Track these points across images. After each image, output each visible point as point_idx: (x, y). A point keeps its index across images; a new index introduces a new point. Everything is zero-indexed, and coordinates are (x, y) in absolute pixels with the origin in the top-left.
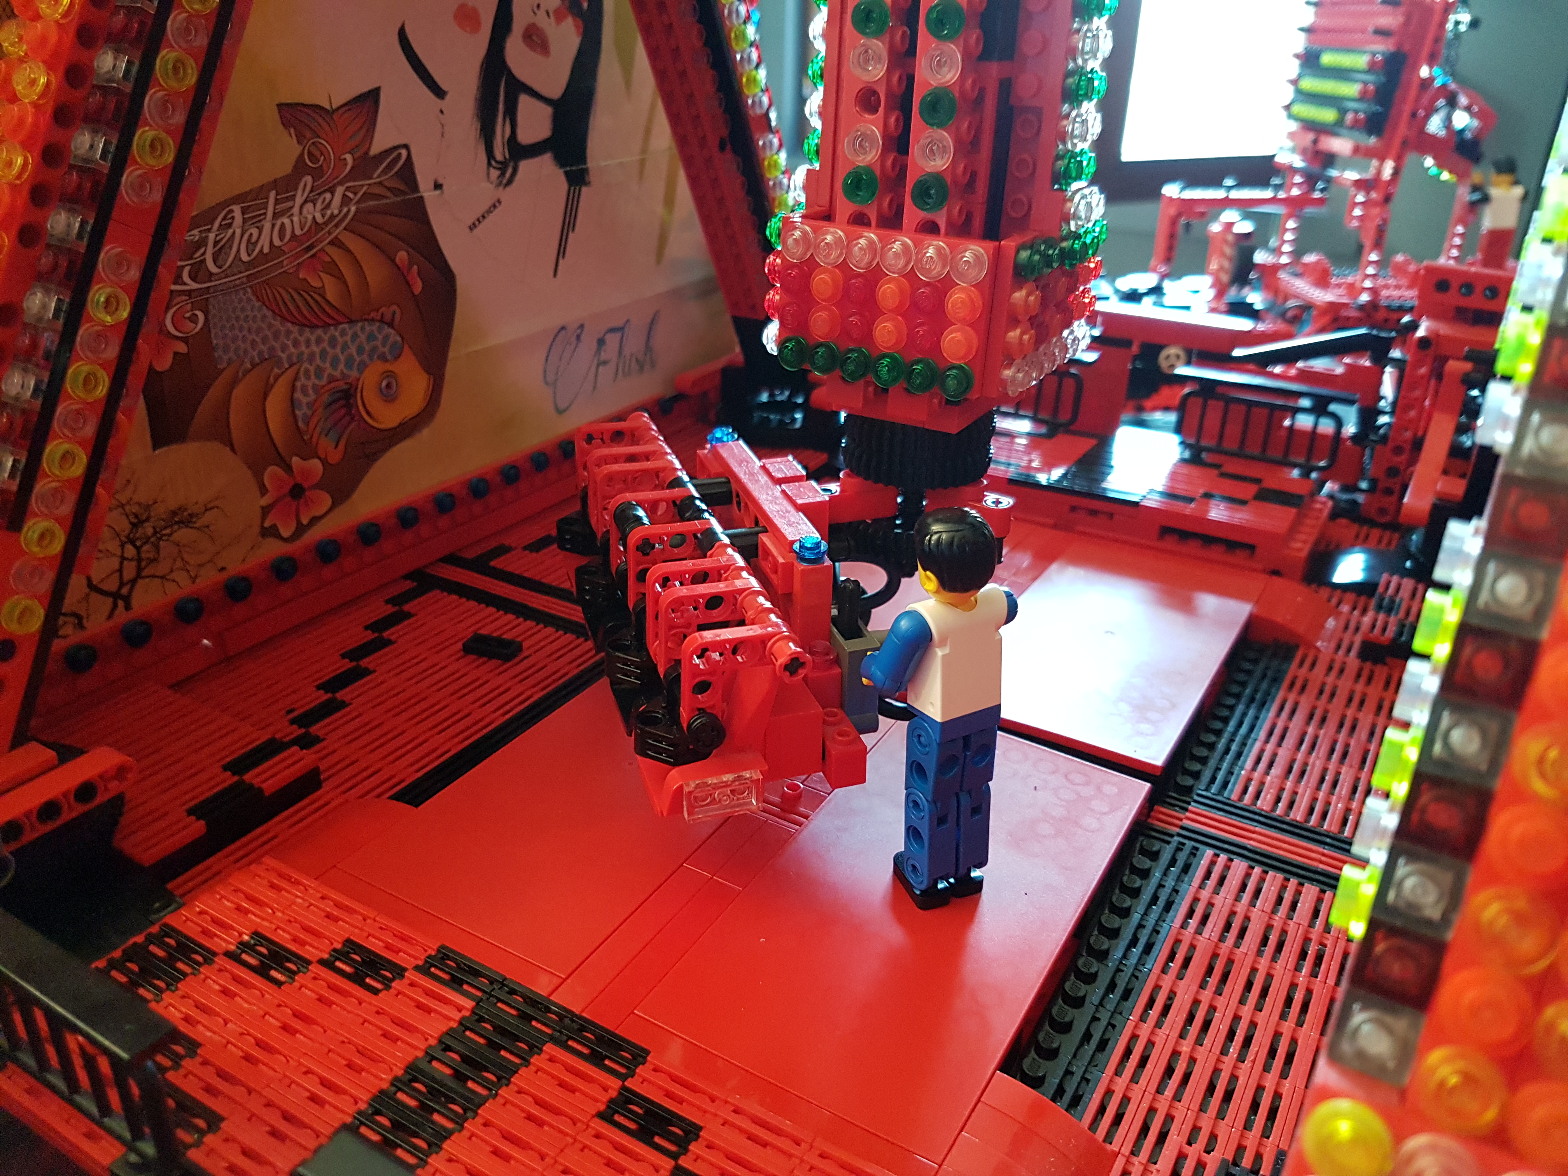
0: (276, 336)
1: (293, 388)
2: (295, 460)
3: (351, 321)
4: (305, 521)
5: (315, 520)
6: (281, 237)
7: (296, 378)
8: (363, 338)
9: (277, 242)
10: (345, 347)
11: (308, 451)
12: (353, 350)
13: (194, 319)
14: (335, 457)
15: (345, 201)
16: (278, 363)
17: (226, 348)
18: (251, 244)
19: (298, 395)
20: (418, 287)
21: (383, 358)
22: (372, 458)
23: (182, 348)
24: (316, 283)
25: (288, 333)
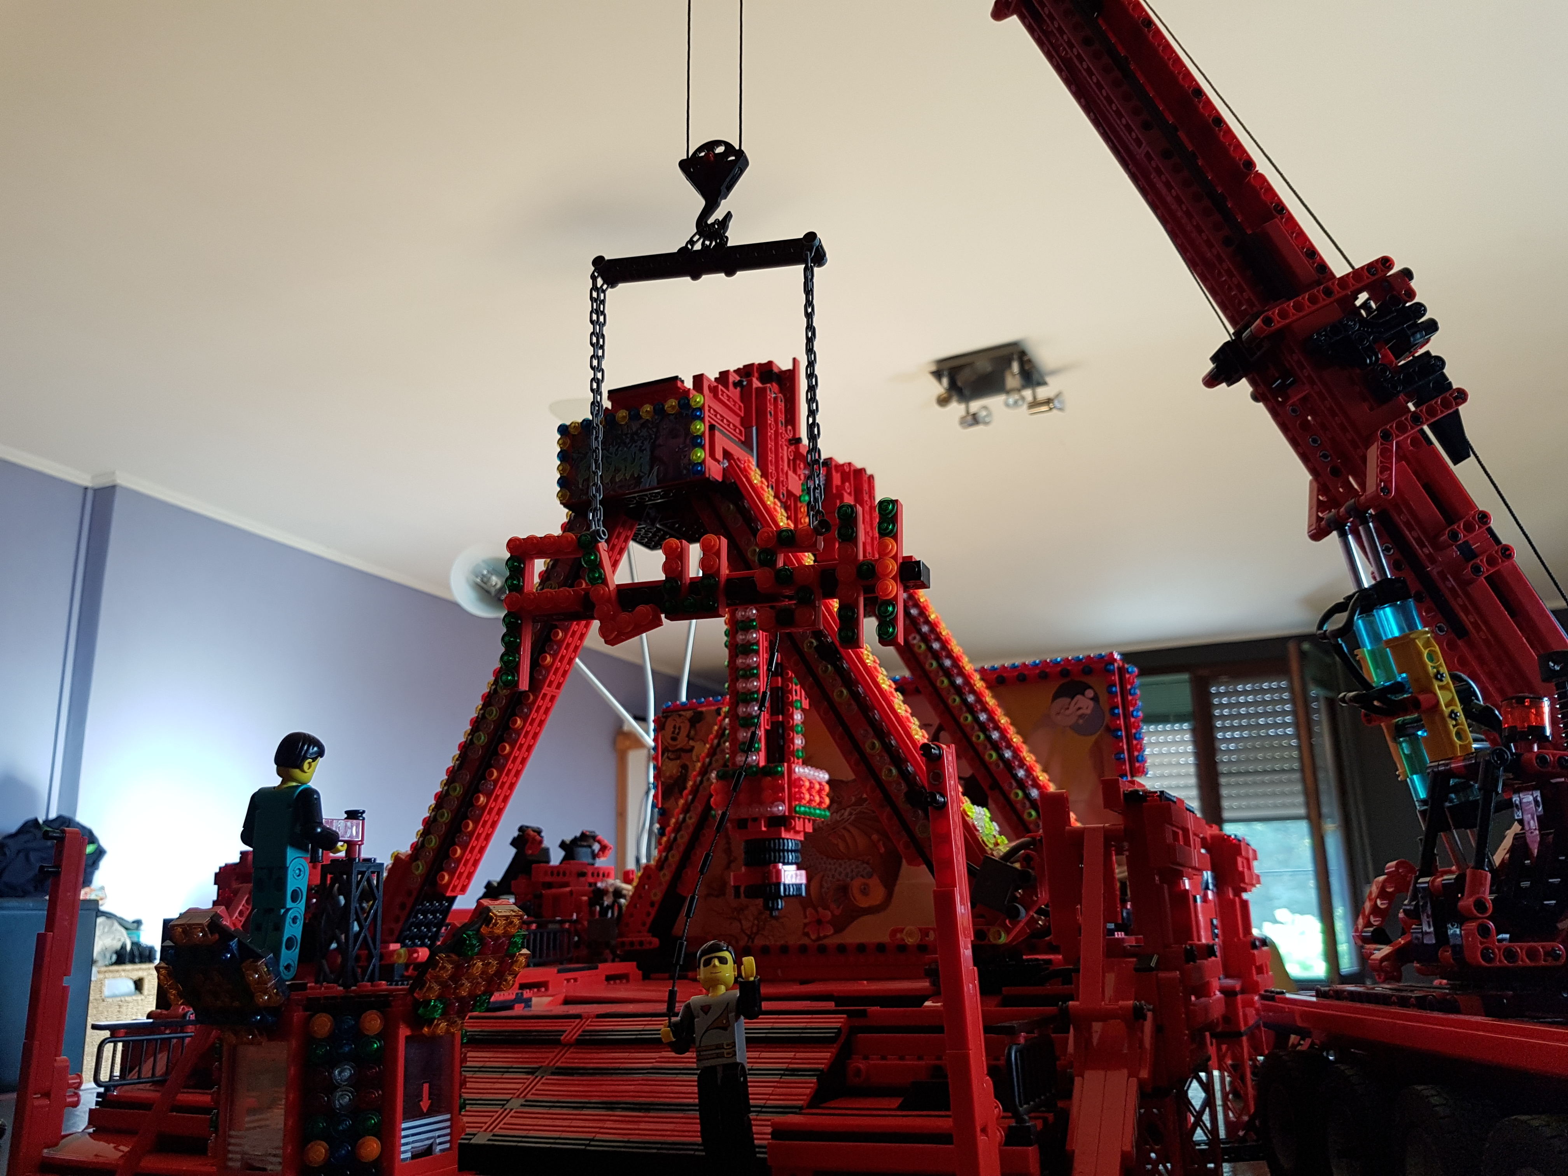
1: (822, 881)
2: (820, 909)
3: (850, 859)
4: (821, 935)
5: (825, 937)
7: (823, 876)
8: (854, 866)
10: (845, 869)
11: (826, 908)
12: (849, 870)
14: (837, 912)
15: (850, 814)
19: (824, 883)
20: (882, 850)
21: (862, 876)
22: (854, 919)
24: (836, 842)
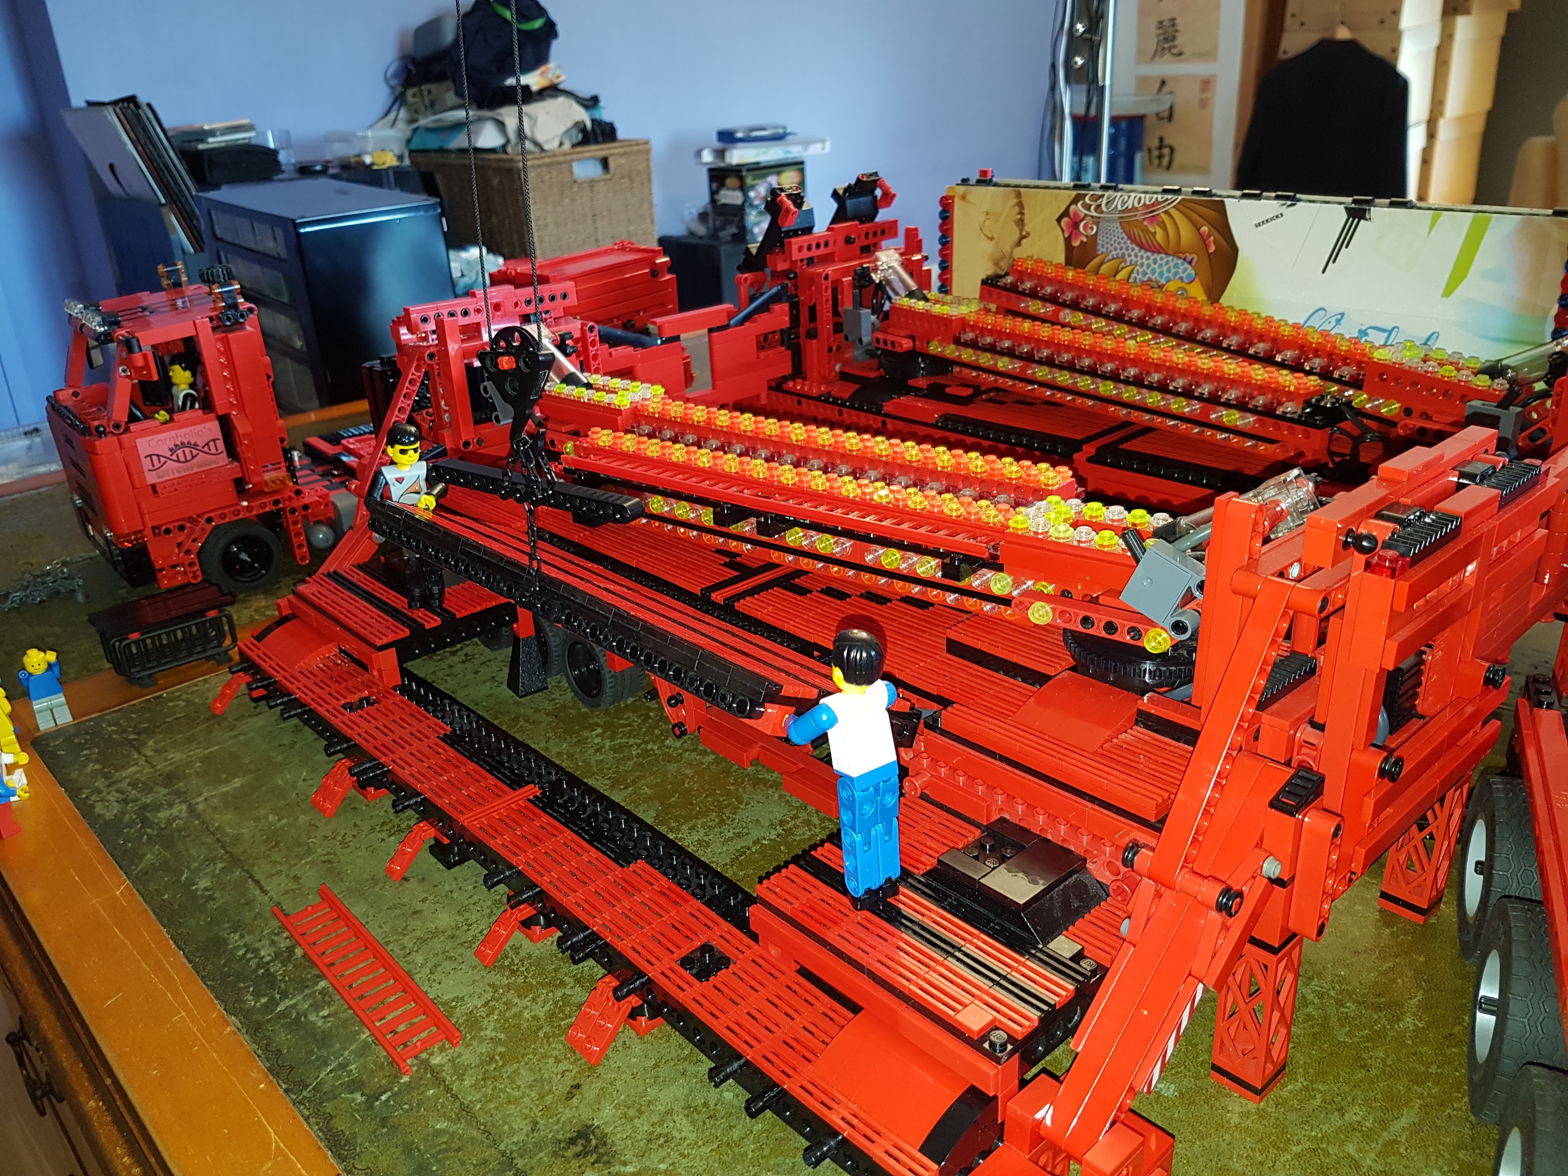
0: (1127, 249)
3: (1167, 254)
6: (1139, 202)
7: (1132, 272)
8: (1172, 264)
9: (1136, 205)
10: (1161, 266)
12: (1165, 269)
13: (1092, 229)
16: (1125, 261)
17: (1103, 246)
18: (1123, 203)
20: (1212, 249)
21: (1181, 279)
23: (1085, 240)
24: (1152, 230)
25: (1133, 250)
